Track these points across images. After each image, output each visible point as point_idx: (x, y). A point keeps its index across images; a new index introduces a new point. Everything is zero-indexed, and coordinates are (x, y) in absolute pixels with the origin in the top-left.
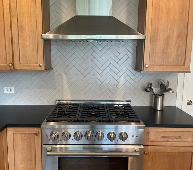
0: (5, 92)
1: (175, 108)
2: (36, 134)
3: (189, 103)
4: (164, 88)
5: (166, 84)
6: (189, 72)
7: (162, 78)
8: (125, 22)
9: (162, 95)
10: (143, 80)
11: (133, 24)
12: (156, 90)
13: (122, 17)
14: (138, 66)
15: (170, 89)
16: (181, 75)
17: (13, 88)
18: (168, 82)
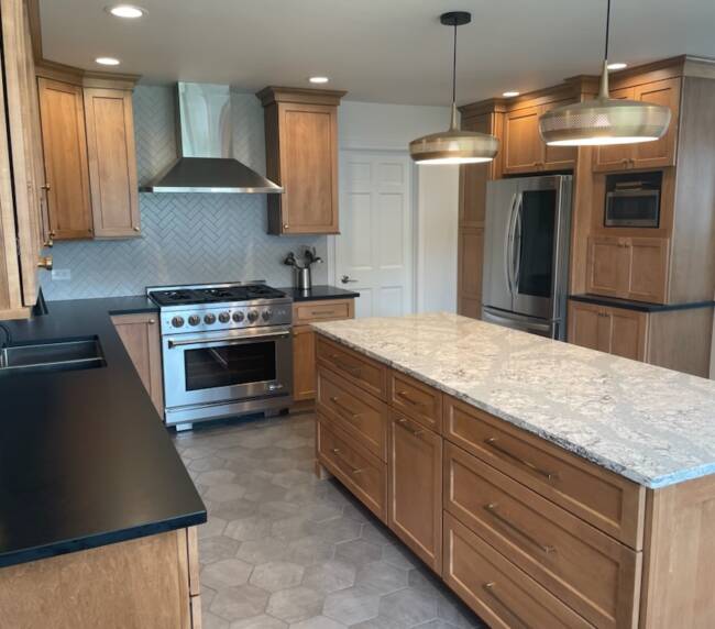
0: (54, 278)
1: (327, 286)
2: (150, 323)
3: (345, 281)
4: (310, 258)
5: (311, 251)
6: (338, 233)
7: (308, 245)
8: (247, 165)
9: (308, 267)
10: (280, 248)
11: (259, 168)
12: (299, 262)
13: (244, 158)
14: (273, 227)
15: (318, 259)
16: (330, 237)
17: (68, 271)
18: (314, 249)
